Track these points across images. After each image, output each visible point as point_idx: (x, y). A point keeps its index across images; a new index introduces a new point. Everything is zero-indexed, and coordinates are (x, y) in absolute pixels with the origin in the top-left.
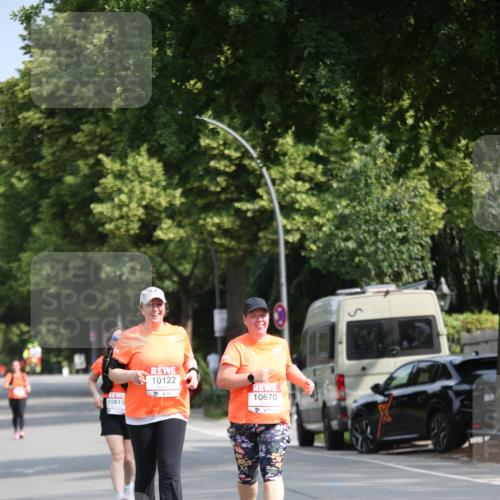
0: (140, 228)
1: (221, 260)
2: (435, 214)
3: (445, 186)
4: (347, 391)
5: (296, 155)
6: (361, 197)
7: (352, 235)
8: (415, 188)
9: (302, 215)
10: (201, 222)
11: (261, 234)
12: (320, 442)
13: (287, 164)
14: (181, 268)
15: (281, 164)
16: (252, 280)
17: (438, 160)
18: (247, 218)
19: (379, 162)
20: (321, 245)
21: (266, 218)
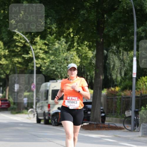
1: (18, 70)
2: (77, 61)
3: (80, 54)
4: (51, 109)
6: (57, 56)
7: (54, 66)
8: (72, 54)
10: (13, 60)
11: (29, 64)
13: (37, 45)
14: (6, 72)
17: (79, 47)
18: (25, 59)
19: (63, 46)
20: (46, 68)
21: (31, 59)
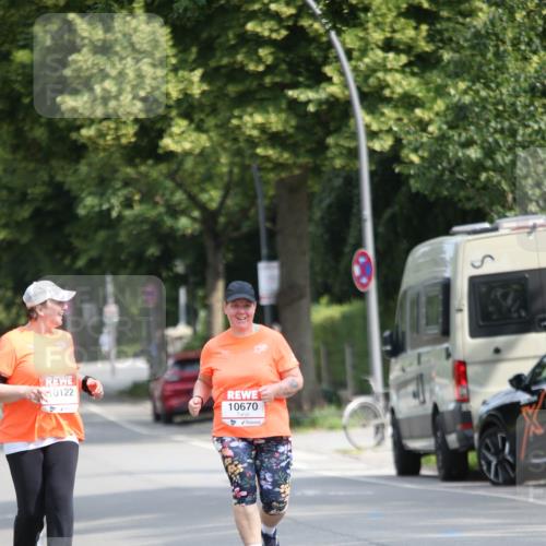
0: (136, 134)
1: (267, 183)
4: (472, 387)
5: (384, 10)
6: (490, 75)
7: (476, 137)
9: (396, 107)
10: (235, 122)
11: (330, 141)
12: (429, 467)
13: (370, 25)
14: (204, 197)
15: (361, 25)
16: (318, 214)
18: (307, 114)
19: (520, 16)
20: (426, 155)
21: (338, 112)
